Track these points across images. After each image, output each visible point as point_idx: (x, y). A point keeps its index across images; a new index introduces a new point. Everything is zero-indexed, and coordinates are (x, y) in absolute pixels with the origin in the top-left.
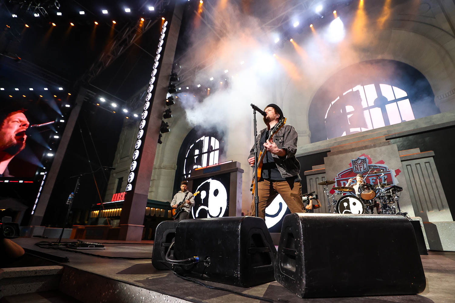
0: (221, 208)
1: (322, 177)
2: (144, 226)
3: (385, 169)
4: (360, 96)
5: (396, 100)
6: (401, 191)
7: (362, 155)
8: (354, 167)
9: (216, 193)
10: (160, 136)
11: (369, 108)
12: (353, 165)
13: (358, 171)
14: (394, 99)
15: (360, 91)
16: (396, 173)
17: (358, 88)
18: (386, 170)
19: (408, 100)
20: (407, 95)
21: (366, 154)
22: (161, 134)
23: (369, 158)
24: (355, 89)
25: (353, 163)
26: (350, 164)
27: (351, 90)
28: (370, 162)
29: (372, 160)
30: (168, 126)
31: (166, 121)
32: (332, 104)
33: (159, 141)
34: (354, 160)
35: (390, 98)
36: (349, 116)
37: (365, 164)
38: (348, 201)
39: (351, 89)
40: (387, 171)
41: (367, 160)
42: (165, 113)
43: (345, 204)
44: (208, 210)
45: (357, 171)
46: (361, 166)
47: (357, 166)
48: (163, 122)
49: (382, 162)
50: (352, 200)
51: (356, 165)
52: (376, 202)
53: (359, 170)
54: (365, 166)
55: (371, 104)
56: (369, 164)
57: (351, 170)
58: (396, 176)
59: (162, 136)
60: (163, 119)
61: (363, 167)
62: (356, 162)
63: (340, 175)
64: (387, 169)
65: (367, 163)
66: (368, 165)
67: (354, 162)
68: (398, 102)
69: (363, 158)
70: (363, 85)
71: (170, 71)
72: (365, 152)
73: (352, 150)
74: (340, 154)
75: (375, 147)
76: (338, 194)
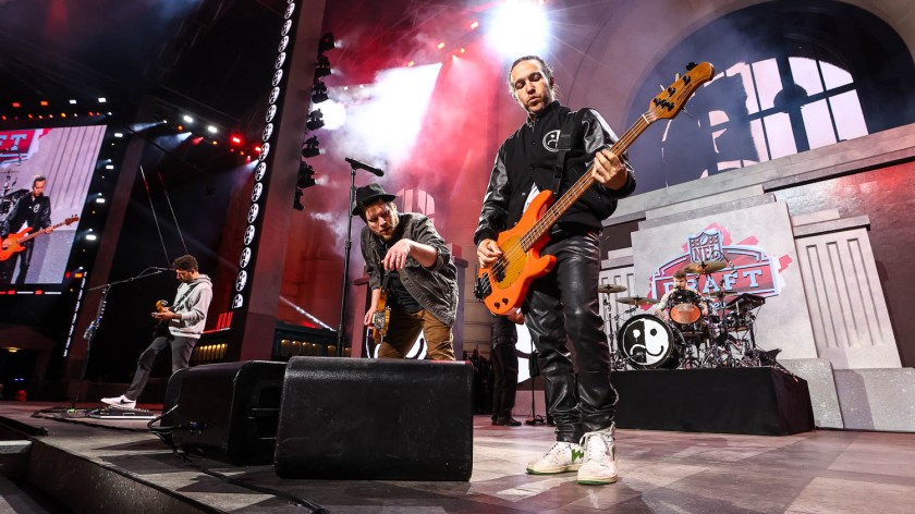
1: (629, 275)
3: (757, 255)
4: (743, 88)
5: (827, 94)
6: (760, 304)
7: (711, 227)
8: (694, 251)
10: (299, 194)
11: (762, 114)
12: (691, 247)
13: (701, 260)
14: (822, 91)
15: (742, 75)
17: (739, 68)
18: (760, 258)
19: (854, 93)
20: (852, 81)
21: (719, 224)
22: (299, 190)
23: (724, 232)
24: (731, 72)
25: (691, 243)
26: (685, 247)
27: (722, 75)
28: (727, 241)
29: (731, 238)
30: (313, 173)
31: (308, 161)
34: (694, 236)
35: (812, 88)
36: (715, 135)
37: (716, 246)
38: (641, 327)
39: (723, 72)
40: (763, 259)
41: (721, 238)
42: (305, 146)
43: (637, 333)
46: (707, 250)
47: (699, 251)
48: (303, 164)
49: (753, 241)
50: (649, 325)
51: (697, 248)
52: (706, 327)
53: (703, 258)
54: (716, 250)
55: (768, 104)
56: (724, 244)
57: (685, 258)
59: (302, 194)
60: (304, 159)
61: (711, 252)
62: (698, 240)
63: (663, 269)
64: (762, 255)
66: (722, 247)
67: (694, 242)
68: (831, 99)
69: (712, 231)
70: (750, 63)
71: (314, 55)
72: (717, 218)
73: (692, 215)
74: (666, 224)
75: (739, 206)
76: (627, 312)
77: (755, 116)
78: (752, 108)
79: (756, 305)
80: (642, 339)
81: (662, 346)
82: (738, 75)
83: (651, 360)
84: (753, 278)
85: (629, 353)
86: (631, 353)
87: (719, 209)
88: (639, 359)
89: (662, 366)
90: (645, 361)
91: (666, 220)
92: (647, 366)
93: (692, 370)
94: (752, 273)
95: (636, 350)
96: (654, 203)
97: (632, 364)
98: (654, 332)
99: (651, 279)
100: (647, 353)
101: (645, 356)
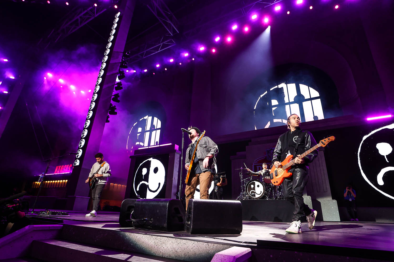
0: (159, 184)
4: (283, 93)
5: (311, 99)
9: (156, 170)
11: (290, 103)
12: (267, 154)
14: (310, 98)
15: (283, 88)
17: (282, 85)
19: (319, 100)
20: (319, 96)
22: (108, 115)
24: (280, 86)
25: (267, 152)
26: (265, 153)
27: (276, 87)
31: (114, 104)
32: (261, 97)
33: (106, 120)
34: (268, 150)
35: (307, 97)
36: (274, 109)
38: (254, 184)
39: (277, 86)
42: (113, 97)
43: (252, 186)
44: (148, 185)
45: (270, 159)
48: (111, 105)
55: (292, 100)
57: (265, 158)
59: (109, 117)
63: (257, 161)
68: (312, 101)
70: (286, 84)
77: (287, 104)
78: (286, 100)
80: (254, 189)
81: (261, 191)
83: (257, 196)
86: (250, 193)
88: (253, 195)
90: (255, 196)
91: (258, 143)
92: (256, 198)
95: (252, 192)
97: (250, 197)
98: (258, 186)
99: (252, 164)
100: (256, 194)
101: (255, 195)
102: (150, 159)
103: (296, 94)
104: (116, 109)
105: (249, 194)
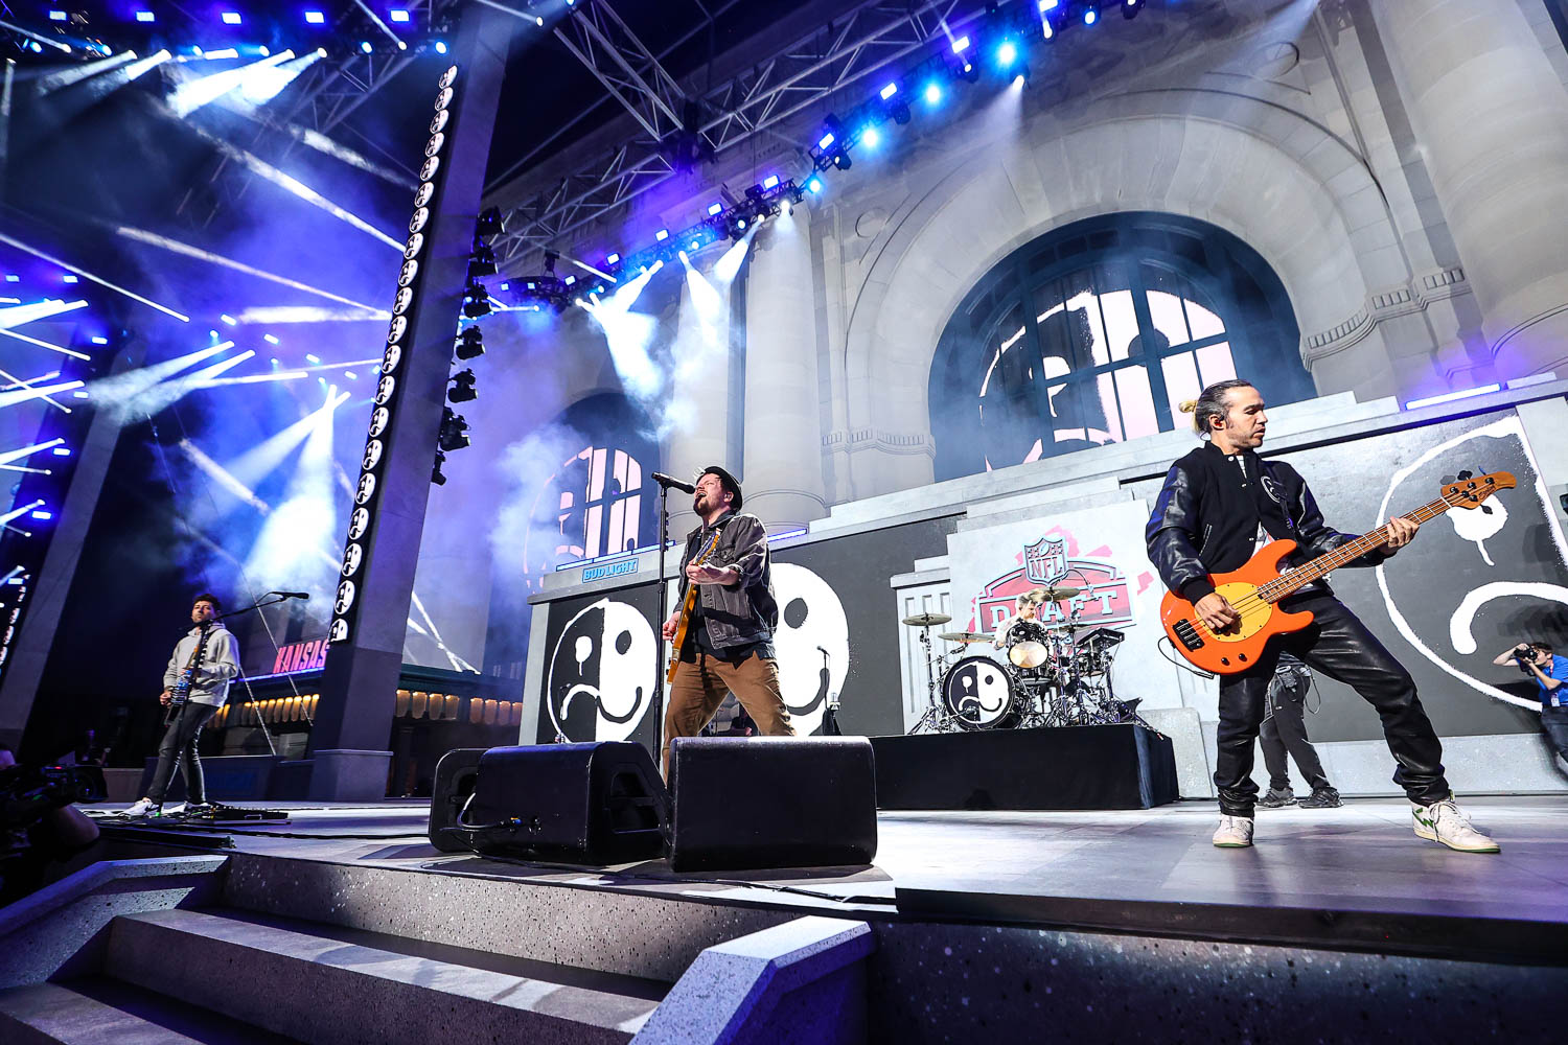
0: (639, 691)
1: (942, 595)
2: (391, 753)
3: (1111, 571)
4: (1088, 328)
5: (1192, 346)
6: (1119, 643)
7: (1053, 531)
8: (1030, 564)
9: (624, 642)
10: (440, 459)
11: (1112, 367)
12: (1027, 558)
13: (1041, 576)
14: (1188, 340)
15: (1087, 309)
16: (1141, 584)
17: (1083, 300)
18: (1114, 576)
19: (1225, 346)
20: (1223, 331)
21: (1063, 528)
22: (441, 453)
23: (1070, 540)
24: (1073, 304)
25: (1027, 553)
26: (1019, 557)
27: (1060, 308)
28: (1074, 551)
29: (1079, 547)
32: (1003, 351)
33: (433, 474)
34: (1031, 543)
35: (1176, 337)
36: (1053, 391)
37: (1060, 557)
38: (973, 673)
39: (1062, 304)
40: (1118, 576)
41: (1066, 547)
42: (453, 384)
43: (967, 682)
44: (598, 697)
45: (1038, 578)
46: (1048, 562)
47: (1036, 563)
48: (448, 412)
49: (1105, 551)
50: (983, 670)
51: (1035, 560)
52: (1053, 672)
53: (1044, 575)
54: (1060, 563)
55: (1120, 353)
56: (1069, 555)
57: (1019, 574)
58: (1139, 592)
59: (444, 459)
61: (1052, 565)
62: (1035, 548)
63: (989, 588)
64: (1118, 571)
65: (1066, 556)
66: (1067, 559)
67: (1030, 550)
68: (1197, 351)
69: (1054, 537)
70: (1097, 293)
71: (468, 242)
72: (1061, 520)
73: (1027, 513)
74: (993, 525)
75: (1089, 504)
76: (953, 652)
77: (1103, 369)
78: (1100, 357)
79: (1113, 643)
80: (974, 690)
81: (1000, 700)
82: (1082, 310)
83: (986, 717)
84: (1105, 601)
85: (957, 708)
86: (961, 708)
87: (1063, 507)
88: (970, 716)
89: (1000, 726)
90: (978, 717)
91: (995, 518)
92: (981, 725)
93: (1036, 730)
94: (1104, 594)
95: (966, 705)
96: (975, 493)
97: (961, 723)
98: (989, 680)
99: (974, 602)
100: (980, 708)
101: (978, 712)
102: (599, 605)
103: (1136, 332)
104: (464, 427)
105: (958, 710)
